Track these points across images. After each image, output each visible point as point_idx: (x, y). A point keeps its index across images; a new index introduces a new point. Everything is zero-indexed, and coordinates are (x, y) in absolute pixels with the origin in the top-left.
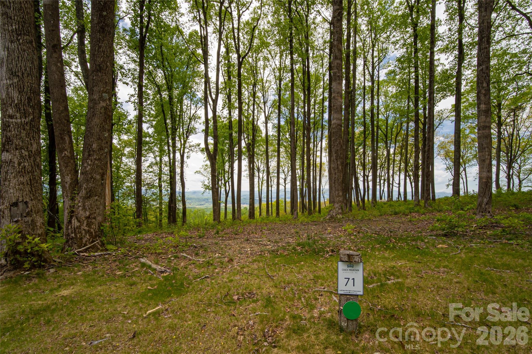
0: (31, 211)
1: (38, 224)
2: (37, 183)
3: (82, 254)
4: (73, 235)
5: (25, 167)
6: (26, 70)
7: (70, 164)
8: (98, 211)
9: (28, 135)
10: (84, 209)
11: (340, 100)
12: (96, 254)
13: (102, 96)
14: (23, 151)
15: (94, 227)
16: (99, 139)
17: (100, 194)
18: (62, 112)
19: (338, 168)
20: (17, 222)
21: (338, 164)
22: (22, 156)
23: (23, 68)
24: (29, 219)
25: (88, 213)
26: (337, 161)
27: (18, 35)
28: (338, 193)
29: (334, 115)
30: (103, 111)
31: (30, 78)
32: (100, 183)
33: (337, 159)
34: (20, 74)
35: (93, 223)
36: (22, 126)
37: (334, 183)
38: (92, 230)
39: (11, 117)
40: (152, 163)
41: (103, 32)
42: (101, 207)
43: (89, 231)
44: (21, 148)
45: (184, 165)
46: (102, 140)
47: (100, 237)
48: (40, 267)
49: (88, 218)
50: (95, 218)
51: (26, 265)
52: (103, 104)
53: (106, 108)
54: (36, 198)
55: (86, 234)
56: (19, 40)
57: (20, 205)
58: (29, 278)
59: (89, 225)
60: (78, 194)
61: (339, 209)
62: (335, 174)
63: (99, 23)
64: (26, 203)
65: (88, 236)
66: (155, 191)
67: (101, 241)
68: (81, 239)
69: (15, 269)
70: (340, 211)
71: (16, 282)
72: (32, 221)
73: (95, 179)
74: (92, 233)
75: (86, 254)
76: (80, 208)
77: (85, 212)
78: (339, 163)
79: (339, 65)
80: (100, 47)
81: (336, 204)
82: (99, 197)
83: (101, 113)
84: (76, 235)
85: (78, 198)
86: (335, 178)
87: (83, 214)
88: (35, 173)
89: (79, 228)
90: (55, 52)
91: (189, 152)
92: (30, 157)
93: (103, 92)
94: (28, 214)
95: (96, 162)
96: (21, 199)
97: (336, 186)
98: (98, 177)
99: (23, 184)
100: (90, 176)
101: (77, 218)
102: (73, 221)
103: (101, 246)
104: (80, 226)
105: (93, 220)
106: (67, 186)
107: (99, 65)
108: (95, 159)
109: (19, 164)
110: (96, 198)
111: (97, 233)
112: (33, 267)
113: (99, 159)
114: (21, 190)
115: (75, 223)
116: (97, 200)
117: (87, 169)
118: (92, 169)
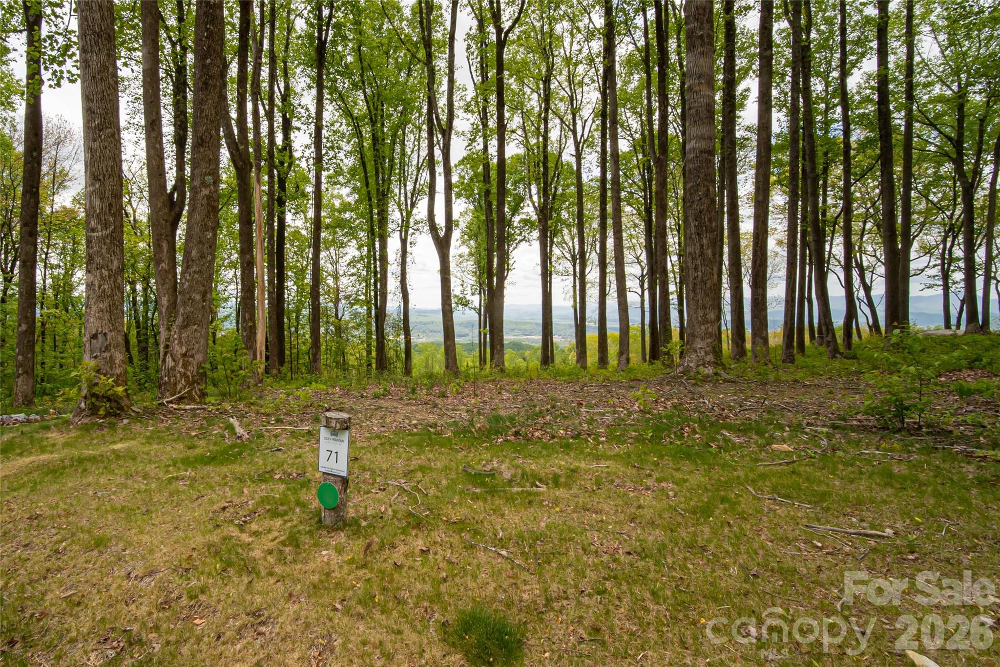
0: (110, 345)
1: (117, 361)
2: (117, 309)
3: (171, 405)
4: (166, 379)
5: (104, 289)
6: (107, 170)
7: (167, 281)
8: (197, 346)
9: (108, 250)
10: (180, 343)
11: (706, 91)
12: (188, 407)
13: (204, 181)
14: (103, 271)
15: (192, 369)
16: (200, 242)
17: (201, 321)
18: (160, 210)
19: (702, 254)
20: (96, 357)
21: (702, 246)
22: (102, 277)
23: (105, 169)
24: (107, 355)
25: (184, 349)
26: (700, 239)
27: (100, 131)
28: (705, 315)
29: (693, 131)
30: (205, 202)
31: (111, 180)
32: (200, 306)
33: (699, 234)
34: (101, 177)
35: (190, 364)
36: (102, 240)
37: (694, 290)
38: (189, 373)
39: (93, 230)
40: (354, 257)
41: (207, 88)
42: (202, 341)
43: (185, 374)
44: (101, 268)
45: (408, 260)
46: (203, 244)
47: (198, 384)
48: (116, 415)
49: (184, 355)
50: (192, 356)
51: (102, 412)
52: (205, 192)
53: (209, 198)
54: (115, 329)
55: (181, 378)
56: (100, 136)
57: (100, 336)
58: (101, 427)
59: (185, 366)
60: (174, 321)
61: (706, 353)
62: (696, 269)
63: (201, 77)
64: (105, 334)
65: (183, 382)
66: (360, 310)
67: (200, 390)
68: (175, 384)
69: (92, 414)
70: (710, 358)
71: (87, 430)
72: (111, 357)
73: (193, 300)
74: (188, 377)
75: (175, 406)
76: (176, 342)
77: (181, 347)
78: (705, 241)
79: (701, 11)
80: (202, 111)
81: (698, 340)
82: (199, 325)
83: (202, 205)
84: (169, 379)
85: (175, 328)
86: (695, 278)
87: (179, 350)
88: (116, 297)
89: (173, 369)
90: (154, 130)
91: (413, 234)
92: (110, 278)
93: (206, 174)
94: (107, 349)
95: (196, 276)
96: (100, 330)
97: (699, 297)
98: (198, 297)
99: (102, 311)
100: (188, 296)
101: (172, 356)
102: (167, 360)
103: (199, 397)
104: (174, 367)
105: (191, 359)
106: (164, 310)
107: (201, 137)
108: (194, 272)
109: (99, 287)
110: (195, 327)
111: (196, 378)
112: (108, 414)
113: (200, 272)
114: (100, 318)
115: (170, 362)
116: (196, 330)
117: (185, 286)
118: (190, 286)
